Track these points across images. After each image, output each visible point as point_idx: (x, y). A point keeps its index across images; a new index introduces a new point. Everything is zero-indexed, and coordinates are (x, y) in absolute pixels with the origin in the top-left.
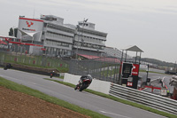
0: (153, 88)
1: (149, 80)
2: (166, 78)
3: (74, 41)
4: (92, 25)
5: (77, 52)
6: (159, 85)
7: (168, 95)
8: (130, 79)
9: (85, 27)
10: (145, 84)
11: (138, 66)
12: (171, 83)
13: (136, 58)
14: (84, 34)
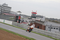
0: (24, 23)
2: (28, 20)
3: (2, 9)
4: (7, 5)
5: (2, 13)
6: (26, 22)
7: (29, 25)
8: (18, 20)
9: (5, 5)
10: (22, 22)
11: (20, 17)
13: (20, 14)
14: (5, 7)
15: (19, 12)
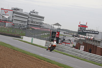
0: (66, 43)
1: (64, 40)
2: (72, 39)
3: (28, 21)
4: (37, 13)
5: (29, 26)
6: (69, 42)
7: (74, 47)
8: (55, 39)
9: (34, 14)
10: (62, 41)
11: (59, 33)
12: (75, 41)
13: (58, 29)
14: (33, 17)
15: (57, 24)
